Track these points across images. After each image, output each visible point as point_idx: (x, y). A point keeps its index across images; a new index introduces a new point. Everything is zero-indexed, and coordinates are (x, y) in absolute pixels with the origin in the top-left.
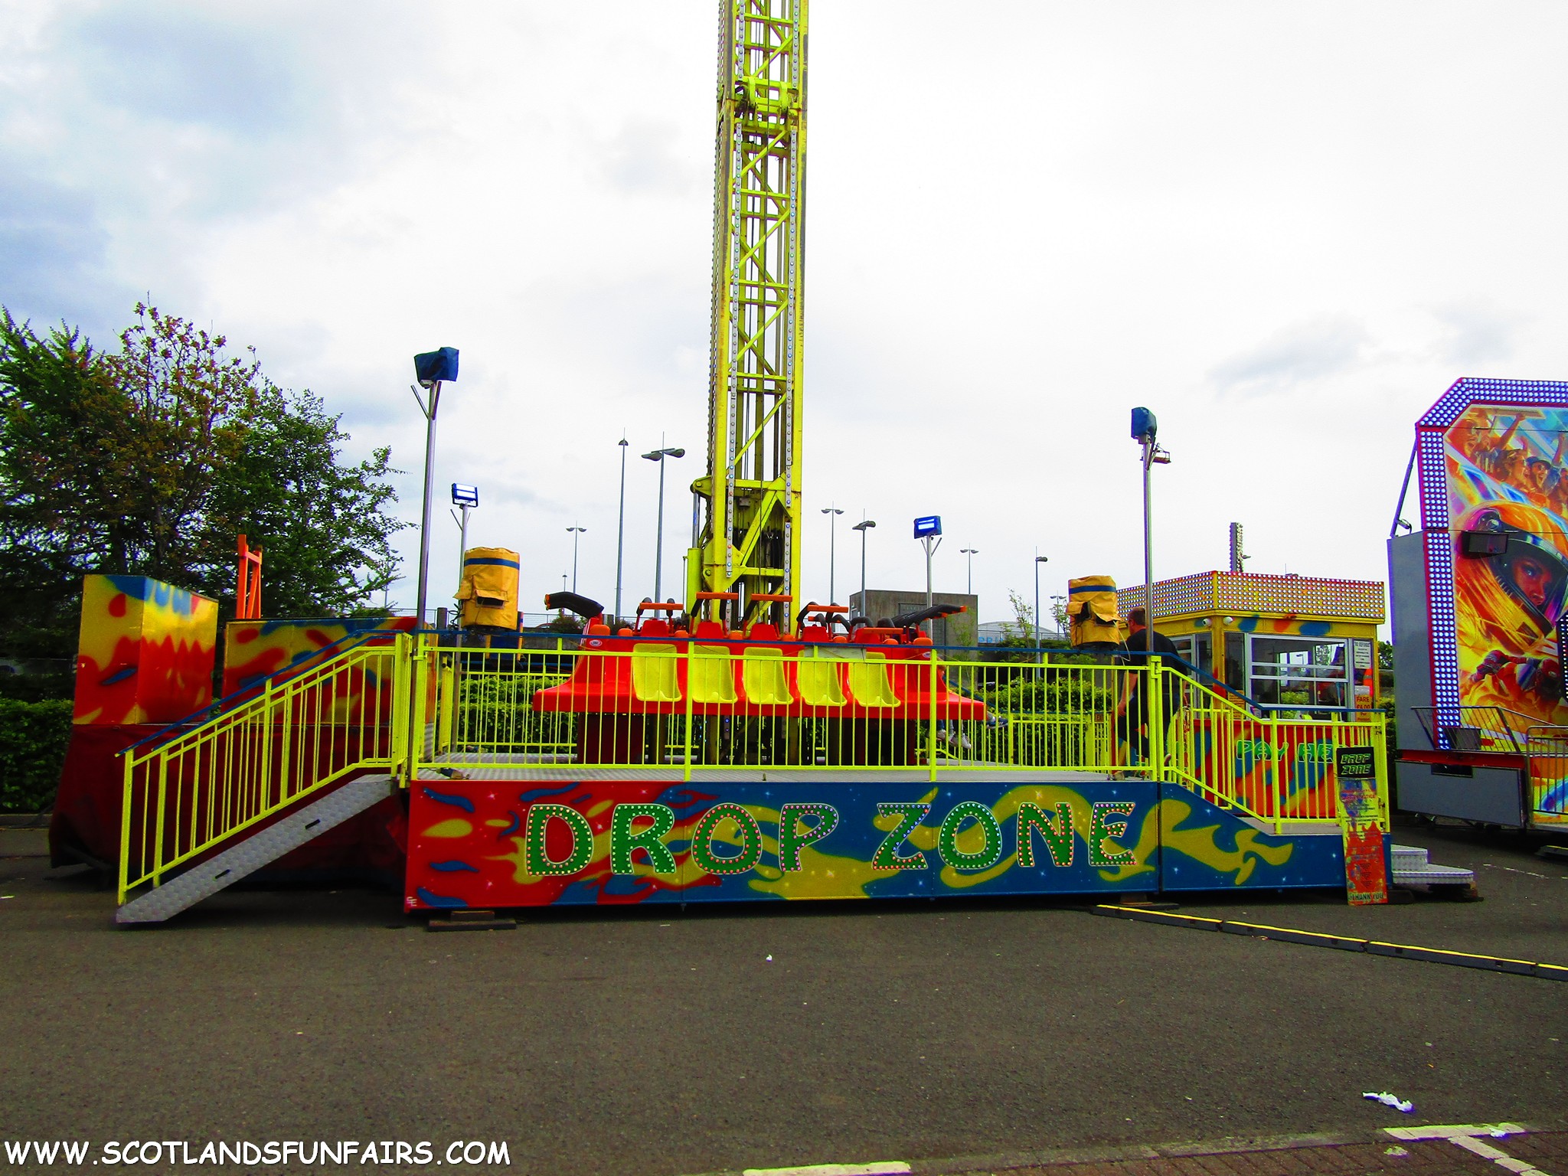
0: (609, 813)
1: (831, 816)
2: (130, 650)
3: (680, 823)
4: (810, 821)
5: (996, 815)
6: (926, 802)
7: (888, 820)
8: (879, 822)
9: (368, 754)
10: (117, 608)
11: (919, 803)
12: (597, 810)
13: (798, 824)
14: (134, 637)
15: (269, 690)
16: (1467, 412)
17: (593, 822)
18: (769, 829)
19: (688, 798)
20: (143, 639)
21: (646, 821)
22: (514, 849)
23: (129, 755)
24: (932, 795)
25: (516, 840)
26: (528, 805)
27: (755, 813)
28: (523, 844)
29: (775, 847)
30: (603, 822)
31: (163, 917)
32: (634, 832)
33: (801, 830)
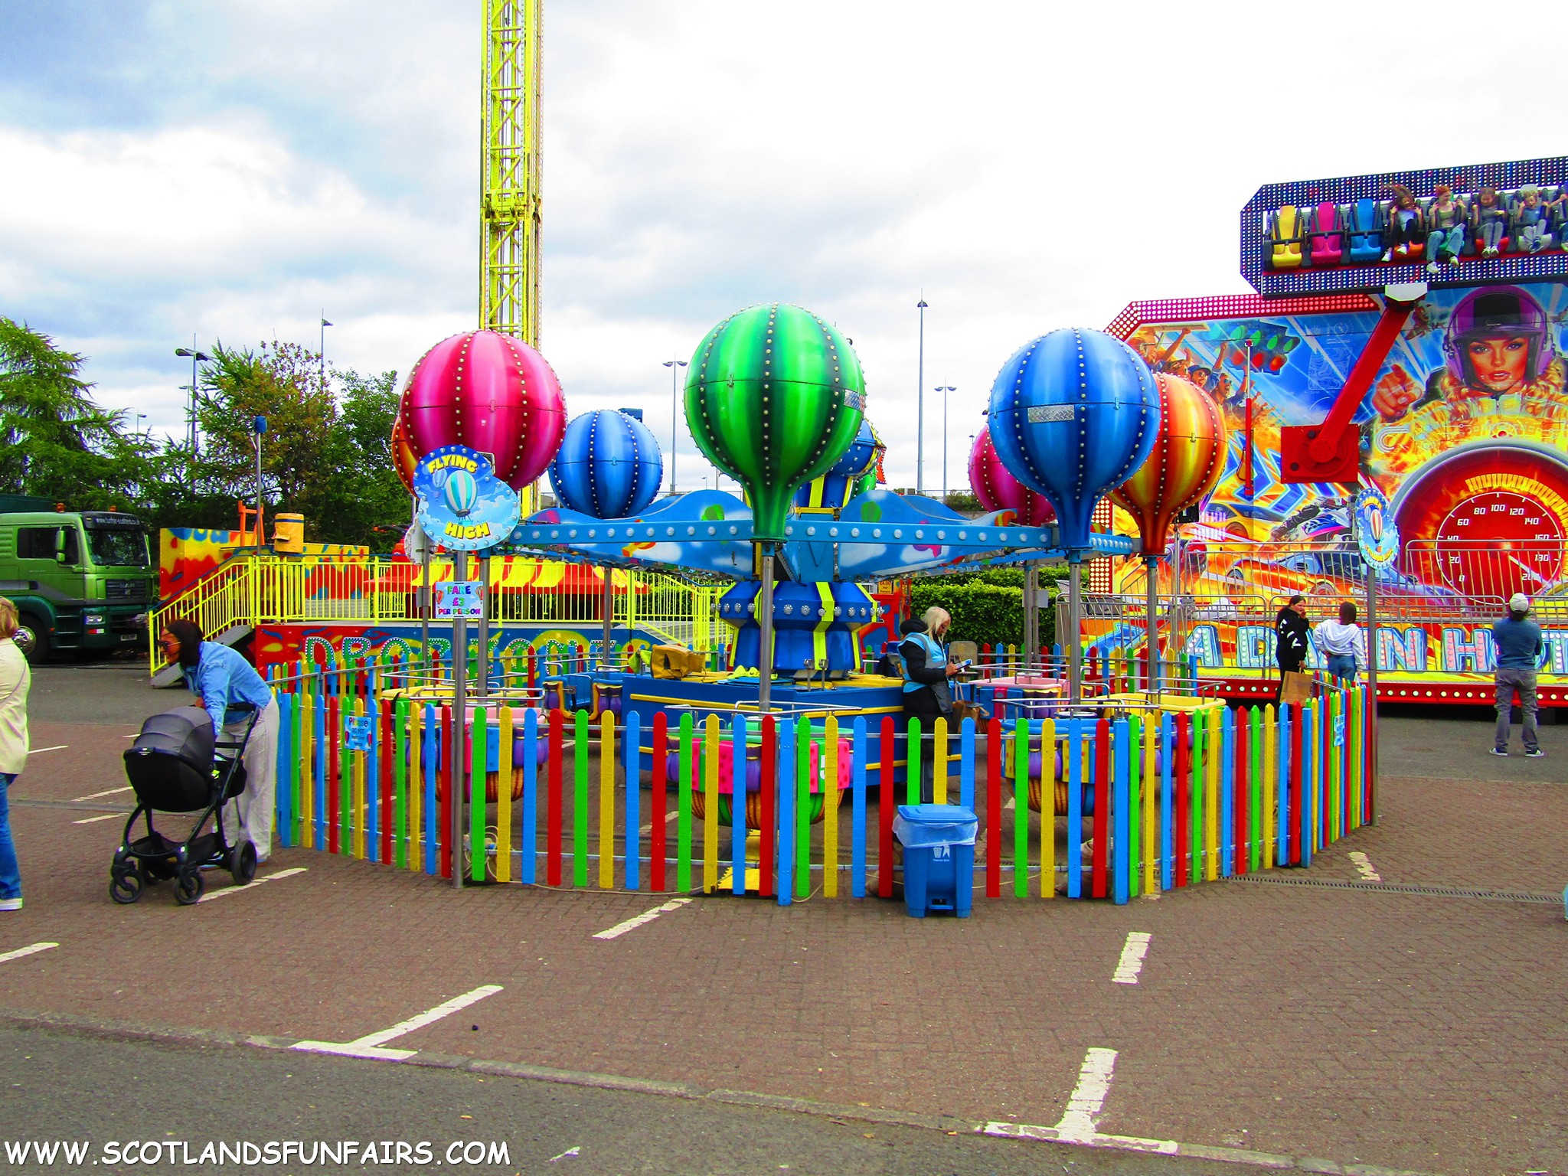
0: (341, 641)
1: (446, 645)
2: (180, 564)
3: (374, 647)
4: (436, 647)
6: (497, 636)
8: (471, 648)
9: (268, 614)
10: (174, 544)
11: (492, 639)
12: (336, 639)
13: (430, 648)
14: (182, 558)
15: (201, 584)
16: (1137, 331)
17: (334, 645)
18: (415, 651)
19: (377, 635)
20: (187, 559)
21: (358, 646)
22: (300, 657)
23: (151, 613)
24: (499, 634)
25: (301, 653)
26: (306, 637)
27: (409, 642)
28: (304, 655)
30: (338, 646)
31: (167, 684)
32: (354, 651)
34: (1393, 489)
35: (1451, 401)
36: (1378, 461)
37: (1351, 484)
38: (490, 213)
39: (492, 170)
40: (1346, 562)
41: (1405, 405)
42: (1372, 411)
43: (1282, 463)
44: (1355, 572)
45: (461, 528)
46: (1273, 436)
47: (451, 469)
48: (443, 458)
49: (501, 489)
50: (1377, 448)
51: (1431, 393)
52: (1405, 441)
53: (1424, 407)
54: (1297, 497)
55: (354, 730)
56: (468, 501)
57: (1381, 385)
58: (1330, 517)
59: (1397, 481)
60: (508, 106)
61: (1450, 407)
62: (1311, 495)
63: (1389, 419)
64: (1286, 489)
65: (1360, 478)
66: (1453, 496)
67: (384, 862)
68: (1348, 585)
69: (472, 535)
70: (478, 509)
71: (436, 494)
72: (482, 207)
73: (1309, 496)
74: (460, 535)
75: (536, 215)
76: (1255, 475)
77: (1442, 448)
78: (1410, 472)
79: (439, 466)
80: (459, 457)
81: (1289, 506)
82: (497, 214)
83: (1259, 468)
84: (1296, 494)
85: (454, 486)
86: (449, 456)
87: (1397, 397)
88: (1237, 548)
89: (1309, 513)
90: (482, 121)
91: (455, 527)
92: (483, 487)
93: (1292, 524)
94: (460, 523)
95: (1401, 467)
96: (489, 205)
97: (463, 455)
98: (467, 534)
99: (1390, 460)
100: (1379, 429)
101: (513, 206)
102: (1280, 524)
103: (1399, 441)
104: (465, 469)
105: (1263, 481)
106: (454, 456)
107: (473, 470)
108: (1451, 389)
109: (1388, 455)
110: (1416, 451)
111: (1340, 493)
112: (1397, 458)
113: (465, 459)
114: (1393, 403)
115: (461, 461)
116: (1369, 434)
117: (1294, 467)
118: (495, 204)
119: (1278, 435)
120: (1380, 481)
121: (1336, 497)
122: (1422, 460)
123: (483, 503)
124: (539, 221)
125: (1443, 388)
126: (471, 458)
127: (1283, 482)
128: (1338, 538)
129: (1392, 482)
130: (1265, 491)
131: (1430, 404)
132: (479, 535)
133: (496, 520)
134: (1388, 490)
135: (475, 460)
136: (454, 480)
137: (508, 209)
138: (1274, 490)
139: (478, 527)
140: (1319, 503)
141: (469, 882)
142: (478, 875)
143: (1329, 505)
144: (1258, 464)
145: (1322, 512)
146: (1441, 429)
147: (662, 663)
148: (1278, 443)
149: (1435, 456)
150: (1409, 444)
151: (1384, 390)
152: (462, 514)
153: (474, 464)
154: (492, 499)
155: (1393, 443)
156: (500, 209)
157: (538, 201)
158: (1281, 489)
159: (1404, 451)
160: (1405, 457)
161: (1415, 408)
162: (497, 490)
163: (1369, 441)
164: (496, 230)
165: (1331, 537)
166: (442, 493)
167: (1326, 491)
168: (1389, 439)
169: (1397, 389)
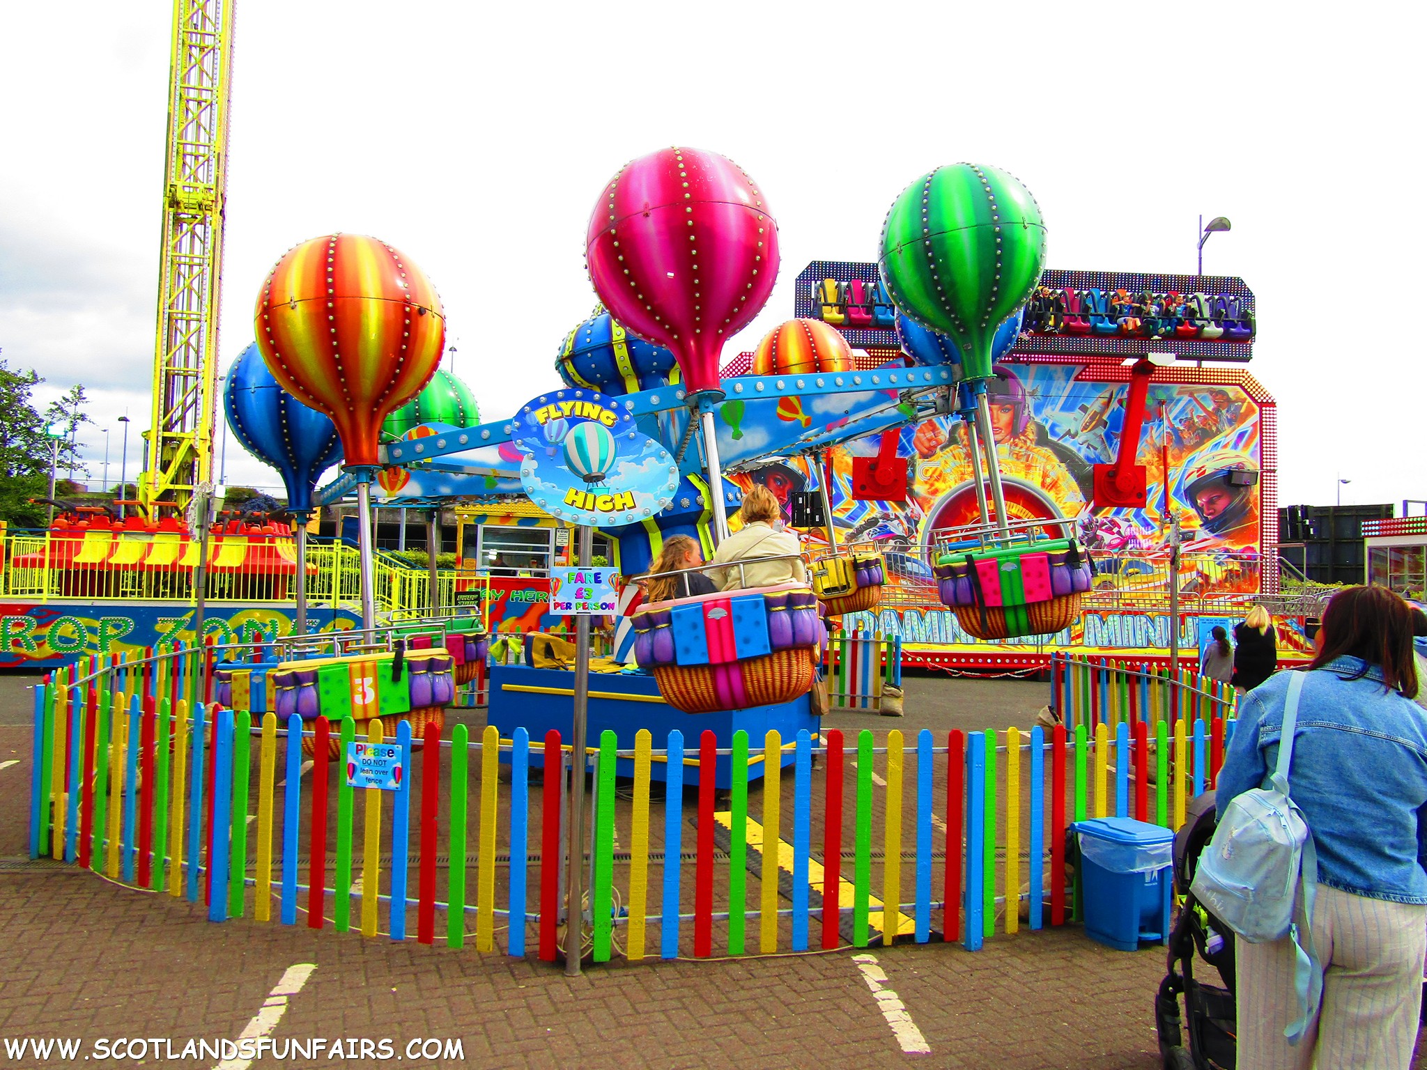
1: (130, 625)
3: (40, 626)
4: (117, 626)
5: (229, 625)
6: (187, 617)
7: (165, 626)
8: (158, 628)
11: (184, 618)
13: (109, 628)
19: (44, 613)
21: (20, 625)
24: (191, 613)
27: (85, 622)
29: (96, 640)
32: (12, 630)
33: (111, 631)
34: (930, 508)
35: (965, 446)
36: (920, 488)
37: (902, 504)
38: (174, 203)
39: (176, 163)
40: (896, 561)
41: (935, 447)
42: (913, 450)
43: (854, 484)
44: (902, 568)
45: (591, 497)
46: (847, 464)
47: (574, 420)
48: (562, 404)
49: (653, 450)
50: (919, 477)
51: (952, 440)
52: (937, 474)
53: (948, 449)
54: (863, 511)
55: (365, 762)
56: (602, 462)
57: (920, 431)
58: (886, 526)
59: (932, 502)
60: (192, 105)
61: (965, 450)
62: (873, 509)
63: (924, 456)
64: (856, 504)
65: (907, 499)
66: (969, 515)
67: (421, 940)
68: (898, 578)
69: (610, 506)
70: (618, 473)
71: (550, 450)
72: (165, 195)
73: (873, 510)
74: (589, 505)
75: (222, 212)
76: (834, 492)
77: (962, 479)
78: (941, 496)
79: (554, 414)
80: (588, 405)
81: (858, 517)
82: (182, 205)
83: (837, 488)
84: (863, 508)
85: (579, 441)
86: (571, 403)
87: (930, 440)
88: (817, 547)
89: (872, 523)
90: (169, 115)
91: (582, 495)
92: (624, 446)
93: (860, 531)
94: (591, 491)
95: (935, 492)
96: (174, 195)
97: (595, 402)
98: (599, 504)
99: (927, 486)
100: (920, 464)
101: (200, 200)
102: (851, 531)
103: (934, 473)
104: (597, 420)
105: (840, 497)
106: (579, 404)
107: (610, 422)
108: (965, 437)
109: (926, 483)
110: (944, 481)
111: (894, 509)
112: (932, 485)
113: (598, 408)
114: (927, 444)
115: (591, 409)
116: (913, 466)
117: (863, 487)
118: (181, 196)
119: (850, 461)
120: (920, 500)
121: (891, 512)
122: (949, 488)
123: (625, 466)
124: (224, 217)
125: (960, 437)
126: (607, 407)
127: (854, 499)
128: (891, 542)
129: (929, 502)
130: (841, 505)
131: (951, 447)
132: (619, 506)
133: (643, 488)
134: (926, 508)
135: (613, 410)
136: (578, 434)
137: (194, 202)
138: (847, 504)
139: (617, 497)
140: (879, 516)
141: (589, 963)
142: (602, 955)
143: (886, 517)
144: (836, 484)
145: (881, 522)
146: (961, 466)
147: (542, 652)
148: (851, 469)
149: (957, 485)
150: (940, 475)
151: (921, 435)
152: (591, 479)
153: (613, 415)
154: (639, 461)
155: (929, 473)
156: (186, 201)
157: (224, 199)
158: (852, 504)
159: (937, 480)
160: (938, 485)
161: (942, 449)
162: (645, 451)
163: (913, 471)
164: (178, 222)
165: (887, 541)
166: (561, 452)
167: (883, 507)
168: (927, 470)
169: (930, 435)
